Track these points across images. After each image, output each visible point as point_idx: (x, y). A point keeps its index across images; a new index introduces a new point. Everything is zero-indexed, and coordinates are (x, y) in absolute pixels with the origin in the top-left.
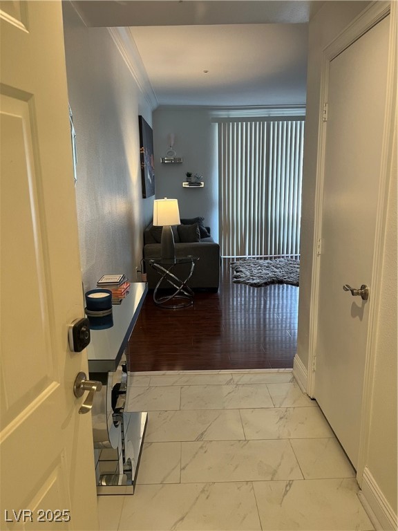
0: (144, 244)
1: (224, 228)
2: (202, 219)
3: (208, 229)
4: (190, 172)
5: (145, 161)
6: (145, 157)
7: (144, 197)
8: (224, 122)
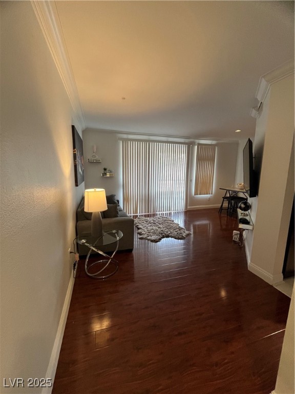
0: (77, 221)
1: (126, 199)
2: (114, 196)
3: (118, 201)
4: (106, 167)
5: (77, 159)
6: (77, 157)
7: (77, 185)
8: (125, 141)
